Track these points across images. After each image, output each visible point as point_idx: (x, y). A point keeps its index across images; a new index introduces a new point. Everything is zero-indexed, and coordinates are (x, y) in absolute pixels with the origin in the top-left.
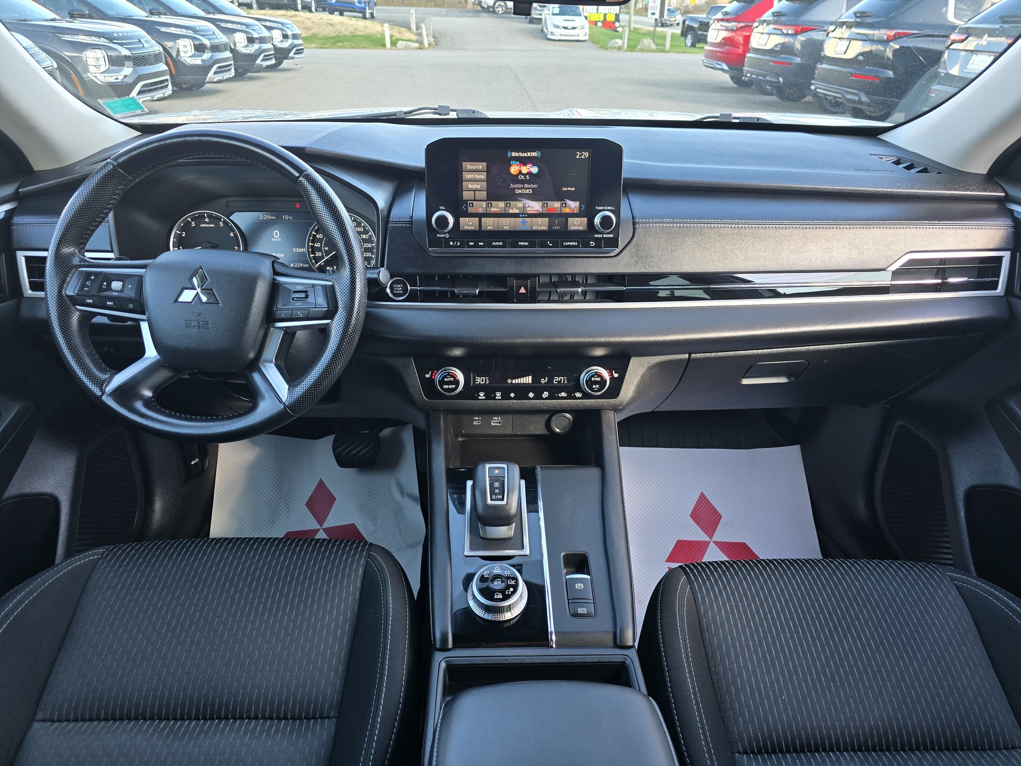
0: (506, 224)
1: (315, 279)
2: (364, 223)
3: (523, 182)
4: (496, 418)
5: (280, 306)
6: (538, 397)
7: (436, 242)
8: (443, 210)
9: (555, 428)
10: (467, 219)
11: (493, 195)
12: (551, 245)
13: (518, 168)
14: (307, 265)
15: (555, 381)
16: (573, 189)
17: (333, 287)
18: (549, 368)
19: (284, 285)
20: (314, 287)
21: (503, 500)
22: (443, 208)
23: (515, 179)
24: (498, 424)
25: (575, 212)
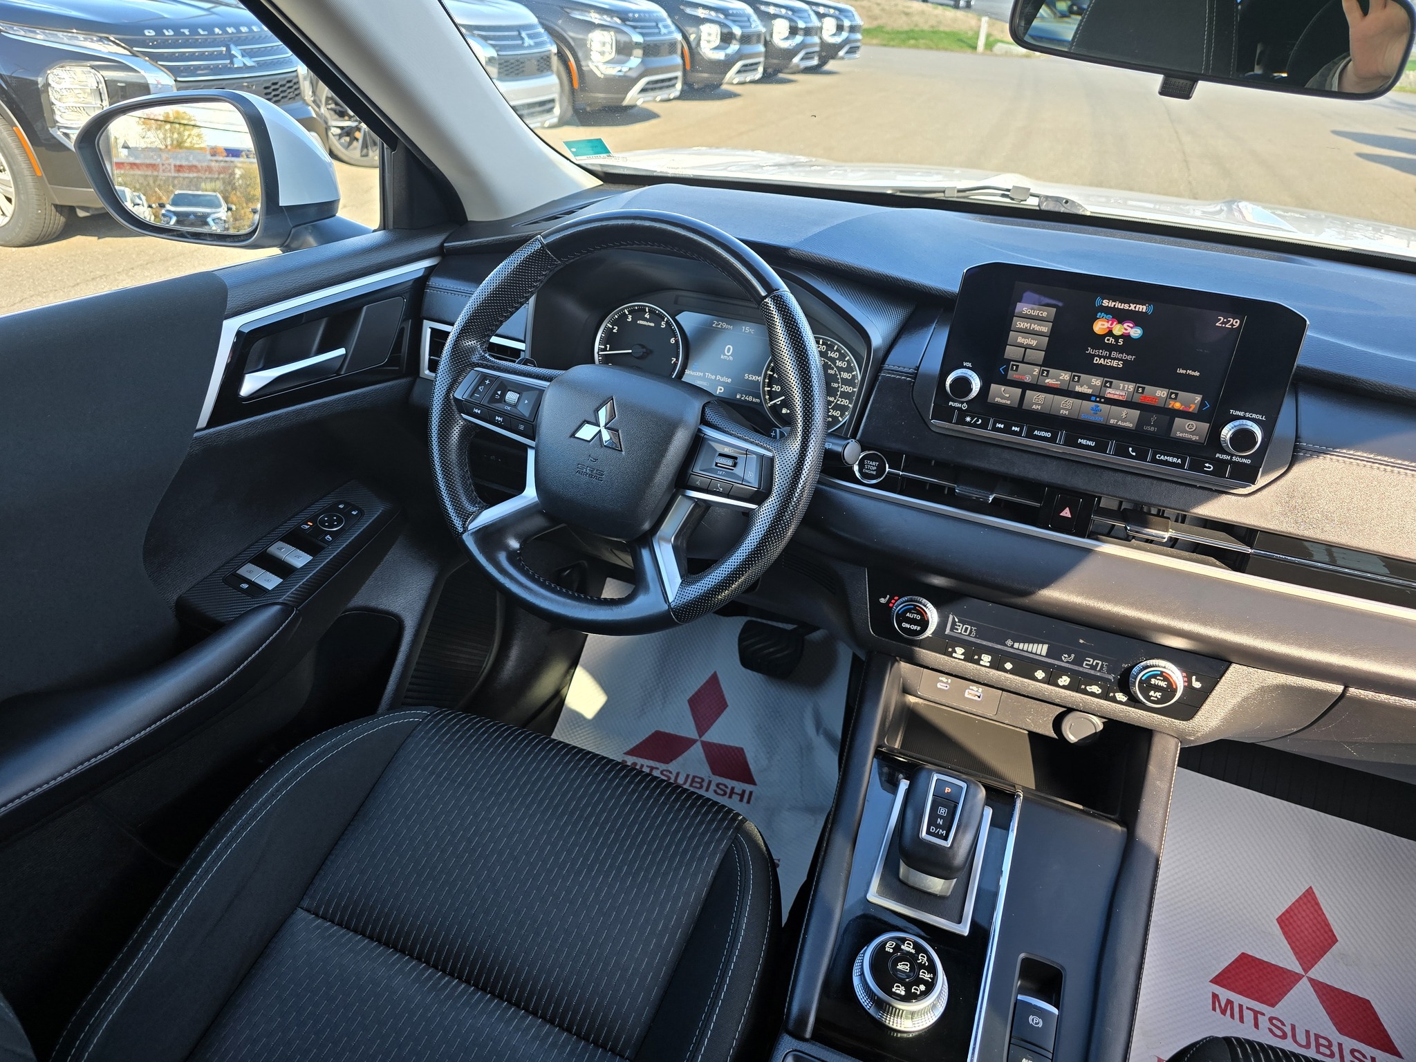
0: (1065, 406)
1: (752, 443)
2: (850, 356)
3: (1110, 348)
4: (975, 688)
5: (697, 469)
6: (1051, 680)
7: (944, 412)
8: (968, 368)
9: (1068, 733)
10: (1003, 388)
11: (1053, 359)
12: (1134, 454)
13: (1107, 325)
14: (758, 400)
15: (1087, 665)
16: (1197, 374)
17: (772, 460)
18: (1081, 641)
19: (710, 442)
20: (747, 454)
21: (946, 838)
22: (969, 365)
23: (1098, 341)
24: (976, 698)
25: (1191, 410)
